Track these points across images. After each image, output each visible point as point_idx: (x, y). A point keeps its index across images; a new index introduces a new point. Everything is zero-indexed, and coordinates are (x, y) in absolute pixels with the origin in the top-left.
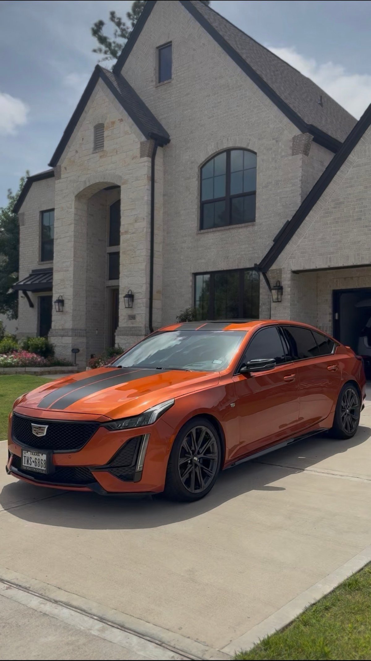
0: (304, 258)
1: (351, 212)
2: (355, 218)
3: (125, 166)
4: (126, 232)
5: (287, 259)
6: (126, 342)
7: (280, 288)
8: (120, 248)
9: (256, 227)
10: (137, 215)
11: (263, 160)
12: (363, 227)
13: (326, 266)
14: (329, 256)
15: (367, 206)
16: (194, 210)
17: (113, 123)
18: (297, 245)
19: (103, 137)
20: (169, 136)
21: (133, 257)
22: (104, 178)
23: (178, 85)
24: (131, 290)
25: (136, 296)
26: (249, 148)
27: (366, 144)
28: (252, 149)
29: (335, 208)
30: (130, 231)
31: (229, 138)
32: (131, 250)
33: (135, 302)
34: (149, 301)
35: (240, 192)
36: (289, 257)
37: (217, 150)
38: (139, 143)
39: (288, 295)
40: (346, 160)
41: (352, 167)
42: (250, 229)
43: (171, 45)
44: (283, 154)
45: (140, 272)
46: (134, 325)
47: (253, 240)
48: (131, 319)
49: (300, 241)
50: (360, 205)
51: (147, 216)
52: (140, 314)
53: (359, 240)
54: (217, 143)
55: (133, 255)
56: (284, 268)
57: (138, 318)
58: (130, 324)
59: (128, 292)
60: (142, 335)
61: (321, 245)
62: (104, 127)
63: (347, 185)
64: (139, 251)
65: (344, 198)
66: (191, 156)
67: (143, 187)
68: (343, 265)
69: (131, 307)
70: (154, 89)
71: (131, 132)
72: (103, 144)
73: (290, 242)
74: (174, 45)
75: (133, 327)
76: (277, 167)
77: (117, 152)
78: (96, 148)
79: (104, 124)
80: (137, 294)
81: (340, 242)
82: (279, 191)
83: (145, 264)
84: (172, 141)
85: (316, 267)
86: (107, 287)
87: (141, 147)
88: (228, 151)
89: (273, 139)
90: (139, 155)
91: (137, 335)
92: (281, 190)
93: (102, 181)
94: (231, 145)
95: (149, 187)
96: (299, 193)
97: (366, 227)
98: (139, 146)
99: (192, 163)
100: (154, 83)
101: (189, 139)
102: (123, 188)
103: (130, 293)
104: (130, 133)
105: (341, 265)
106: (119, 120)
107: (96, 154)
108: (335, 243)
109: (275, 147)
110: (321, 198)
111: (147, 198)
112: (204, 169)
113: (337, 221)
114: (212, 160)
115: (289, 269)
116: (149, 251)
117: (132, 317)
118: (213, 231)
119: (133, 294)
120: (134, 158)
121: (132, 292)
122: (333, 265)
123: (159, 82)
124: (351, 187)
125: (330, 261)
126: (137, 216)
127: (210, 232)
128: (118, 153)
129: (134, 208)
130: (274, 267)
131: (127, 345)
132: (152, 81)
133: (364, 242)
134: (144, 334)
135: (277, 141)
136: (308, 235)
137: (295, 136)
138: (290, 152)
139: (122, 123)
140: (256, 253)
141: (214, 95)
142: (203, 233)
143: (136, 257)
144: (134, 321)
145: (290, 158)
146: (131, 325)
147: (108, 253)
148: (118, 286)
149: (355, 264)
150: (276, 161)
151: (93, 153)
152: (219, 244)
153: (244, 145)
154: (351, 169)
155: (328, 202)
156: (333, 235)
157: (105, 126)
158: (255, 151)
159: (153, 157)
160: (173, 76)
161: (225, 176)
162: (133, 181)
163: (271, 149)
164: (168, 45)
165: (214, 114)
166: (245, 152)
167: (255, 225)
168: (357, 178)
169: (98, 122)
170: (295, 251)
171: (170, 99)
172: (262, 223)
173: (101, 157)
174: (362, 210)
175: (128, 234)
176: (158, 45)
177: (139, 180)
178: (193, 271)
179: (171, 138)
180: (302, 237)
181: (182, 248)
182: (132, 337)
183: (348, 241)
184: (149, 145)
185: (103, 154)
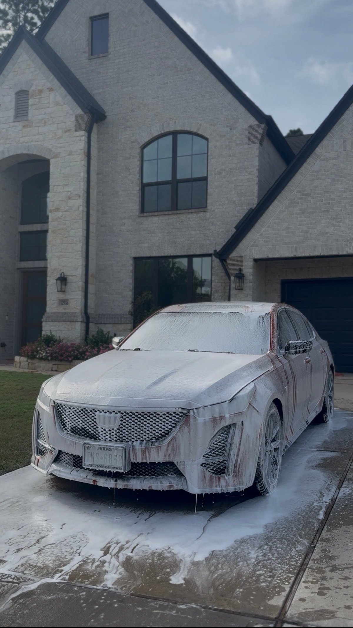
0: (268, 247)
1: (318, 203)
2: (323, 210)
3: (55, 139)
4: (57, 210)
5: (249, 246)
6: (57, 329)
7: (240, 276)
8: (48, 226)
9: (208, 214)
10: (70, 191)
11: (215, 147)
12: (331, 219)
13: (292, 255)
14: (295, 245)
15: (335, 199)
16: (136, 192)
17: (41, 91)
18: (260, 233)
19: (28, 105)
20: (105, 113)
21: (66, 237)
22: (29, 150)
23: (117, 61)
24: (63, 272)
25: (69, 279)
26: (200, 132)
27: (334, 139)
28: (203, 134)
29: (301, 199)
30: (61, 208)
31: (177, 121)
32: (62, 229)
33: (69, 285)
34: (84, 284)
35: (188, 176)
36: (251, 245)
37: (163, 132)
38: (74, 116)
39: (250, 282)
40: (313, 153)
41: (319, 160)
42: (201, 214)
43: (108, 17)
44: (238, 142)
45: (75, 253)
46: (67, 311)
47: (204, 226)
48: (63, 304)
49: (263, 229)
50: (328, 197)
51: (83, 194)
52: (74, 298)
53: (327, 231)
54: (163, 125)
55: (65, 234)
56: (245, 256)
57: (72, 304)
58: (61, 310)
59: (61, 275)
60: (78, 322)
61: (286, 235)
62: (28, 94)
63: (314, 177)
64: (74, 230)
65: (311, 190)
66: (131, 135)
67: (79, 162)
68: (310, 254)
69: (64, 291)
70: (87, 61)
71: (64, 103)
72: (28, 113)
73: (253, 230)
74: (111, 18)
75: (65, 313)
76: (232, 155)
77: (45, 123)
78: (17, 117)
79: (28, 91)
80: (70, 277)
81: (307, 232)
82: (233, 179)
83: (81, 244)
84: (108, 117)
85: (281, 256)
86: (18, 269)
87: (76, 120)
88: (175, 134)
89: (227, 126)
90: (73, 129)
91: (70, 322)
92: (235, 178)
93: (25, 152)
94: (179, 128)
95: (84, 163)
96: (256, 182)
97: (334, 219)
98: (73, 119)
99: (133, 142)
100: (87, 55)
101: (128, 117)
102: (52, 162)
103: (62, 276)
104: (62, 104)
105: (307, 254)
106: (48, 89)
107: (19, 123)
108: (301, 233)
109: (229, 135)
110: (286, 188)
111: (83, 174)
112: (145, 150)
113: (303, 212)
114: (156, 142)
115: (251, 257)
116: (85, 232)
117: (65, 302)
118: (158, 215)
119: (65, 277)
120: (67, 131)
121: (65, 275)
122: (299, 254)
123: (92, 54)
124: (318, 179)
125: (296, 251)
126: (71, 193)
127: (155, 216)
128: (47, 124)
129: (67, 184)
130: (234, 254)
131: (58, 332)
132: (84, 52)
133: (332, 234)
134: (81, 320)
135: (231, 129)
136: (271, 224)
137: (251, 126)
138: (246, 140)
139: (51, 92)
140: (208, 239)
141: (160, 75)
142: (147, 216)
143: (69, 236)
144: (67, 306)
145: (246, 146)
146: (63, 311)
147: (19, 232)
148: (47, 268)
149: (322, 254)
150: (230, 149)
151: (14, 122)
152: (165, 229)
153: (194, 130)
154: (318, 162)
155: (293, 193)
156: (299, 225)
157: (30, 93)
158: (208, 136)
159: (89, 132)
160: (110, 50)
161: (171, 159)
162: (65, 155)
163: (225, 136)
164: (105, 16)
165: (159, 95)
166: (194, 137)
167: (206, 211)
168: (325, 171)
169: (21, 88)
170: (258, 239)
171: (107, 73)
172: (215, 210)
173: (24, 126)
174: (329, 202)
175: (60, 212)
176: (92, 15)
177: (73, 155)
178: (134, 256)
179: (106, 114)
180: (266, 225)
181: (120, 230)
182: (64, 323)
183: (314, 232)
184: (86, 119)
185: (27, 124)
